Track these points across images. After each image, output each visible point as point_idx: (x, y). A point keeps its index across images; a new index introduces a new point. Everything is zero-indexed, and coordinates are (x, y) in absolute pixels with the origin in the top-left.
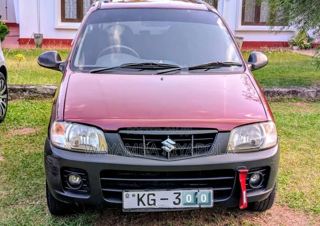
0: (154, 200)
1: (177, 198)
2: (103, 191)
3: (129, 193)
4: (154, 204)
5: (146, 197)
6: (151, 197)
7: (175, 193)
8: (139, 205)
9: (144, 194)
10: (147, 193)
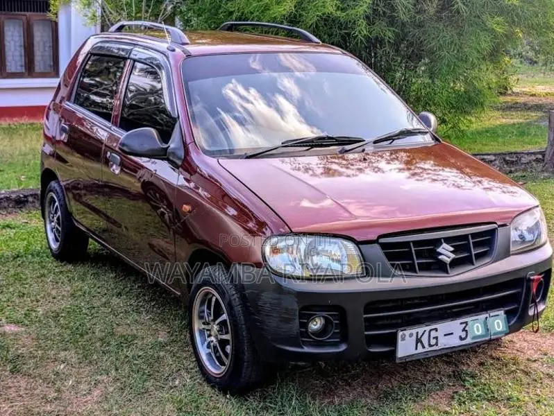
0: (436, 338)
1: (464, 330)
2: (366, 335)
3: (405, 332)
4: (437, 344)
5: (426, 334)
6: (433, 334)
7: (461, 323)
8: (416, 349)
9: (425, 331)
10: (428, 328)
